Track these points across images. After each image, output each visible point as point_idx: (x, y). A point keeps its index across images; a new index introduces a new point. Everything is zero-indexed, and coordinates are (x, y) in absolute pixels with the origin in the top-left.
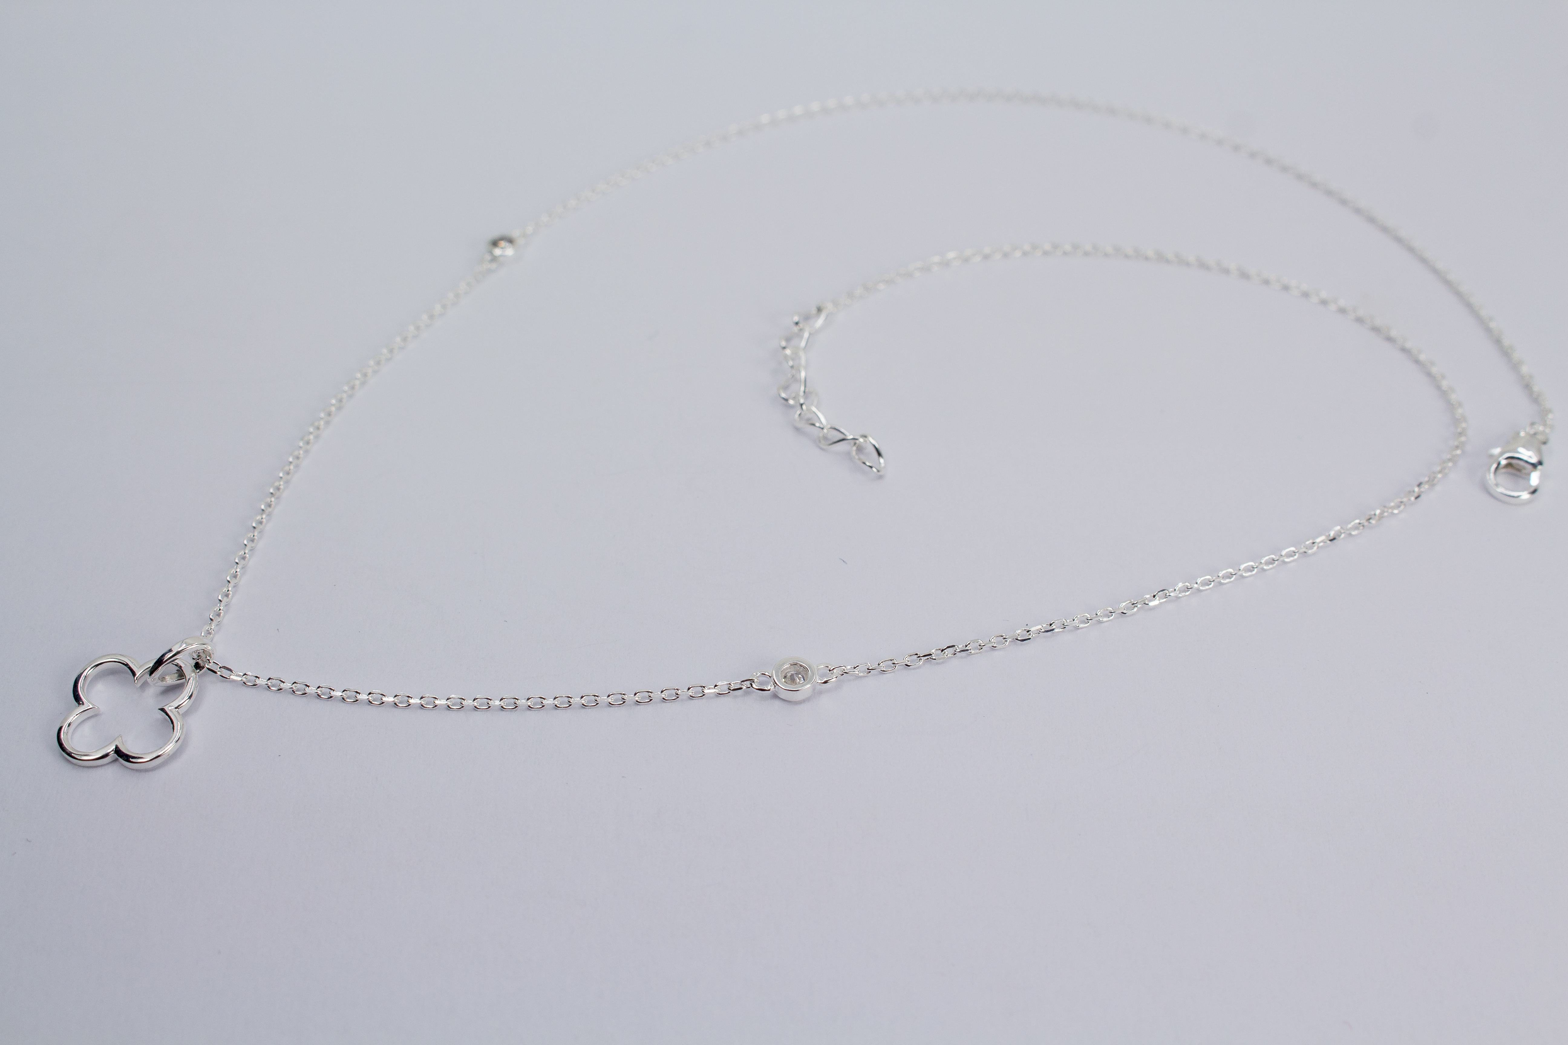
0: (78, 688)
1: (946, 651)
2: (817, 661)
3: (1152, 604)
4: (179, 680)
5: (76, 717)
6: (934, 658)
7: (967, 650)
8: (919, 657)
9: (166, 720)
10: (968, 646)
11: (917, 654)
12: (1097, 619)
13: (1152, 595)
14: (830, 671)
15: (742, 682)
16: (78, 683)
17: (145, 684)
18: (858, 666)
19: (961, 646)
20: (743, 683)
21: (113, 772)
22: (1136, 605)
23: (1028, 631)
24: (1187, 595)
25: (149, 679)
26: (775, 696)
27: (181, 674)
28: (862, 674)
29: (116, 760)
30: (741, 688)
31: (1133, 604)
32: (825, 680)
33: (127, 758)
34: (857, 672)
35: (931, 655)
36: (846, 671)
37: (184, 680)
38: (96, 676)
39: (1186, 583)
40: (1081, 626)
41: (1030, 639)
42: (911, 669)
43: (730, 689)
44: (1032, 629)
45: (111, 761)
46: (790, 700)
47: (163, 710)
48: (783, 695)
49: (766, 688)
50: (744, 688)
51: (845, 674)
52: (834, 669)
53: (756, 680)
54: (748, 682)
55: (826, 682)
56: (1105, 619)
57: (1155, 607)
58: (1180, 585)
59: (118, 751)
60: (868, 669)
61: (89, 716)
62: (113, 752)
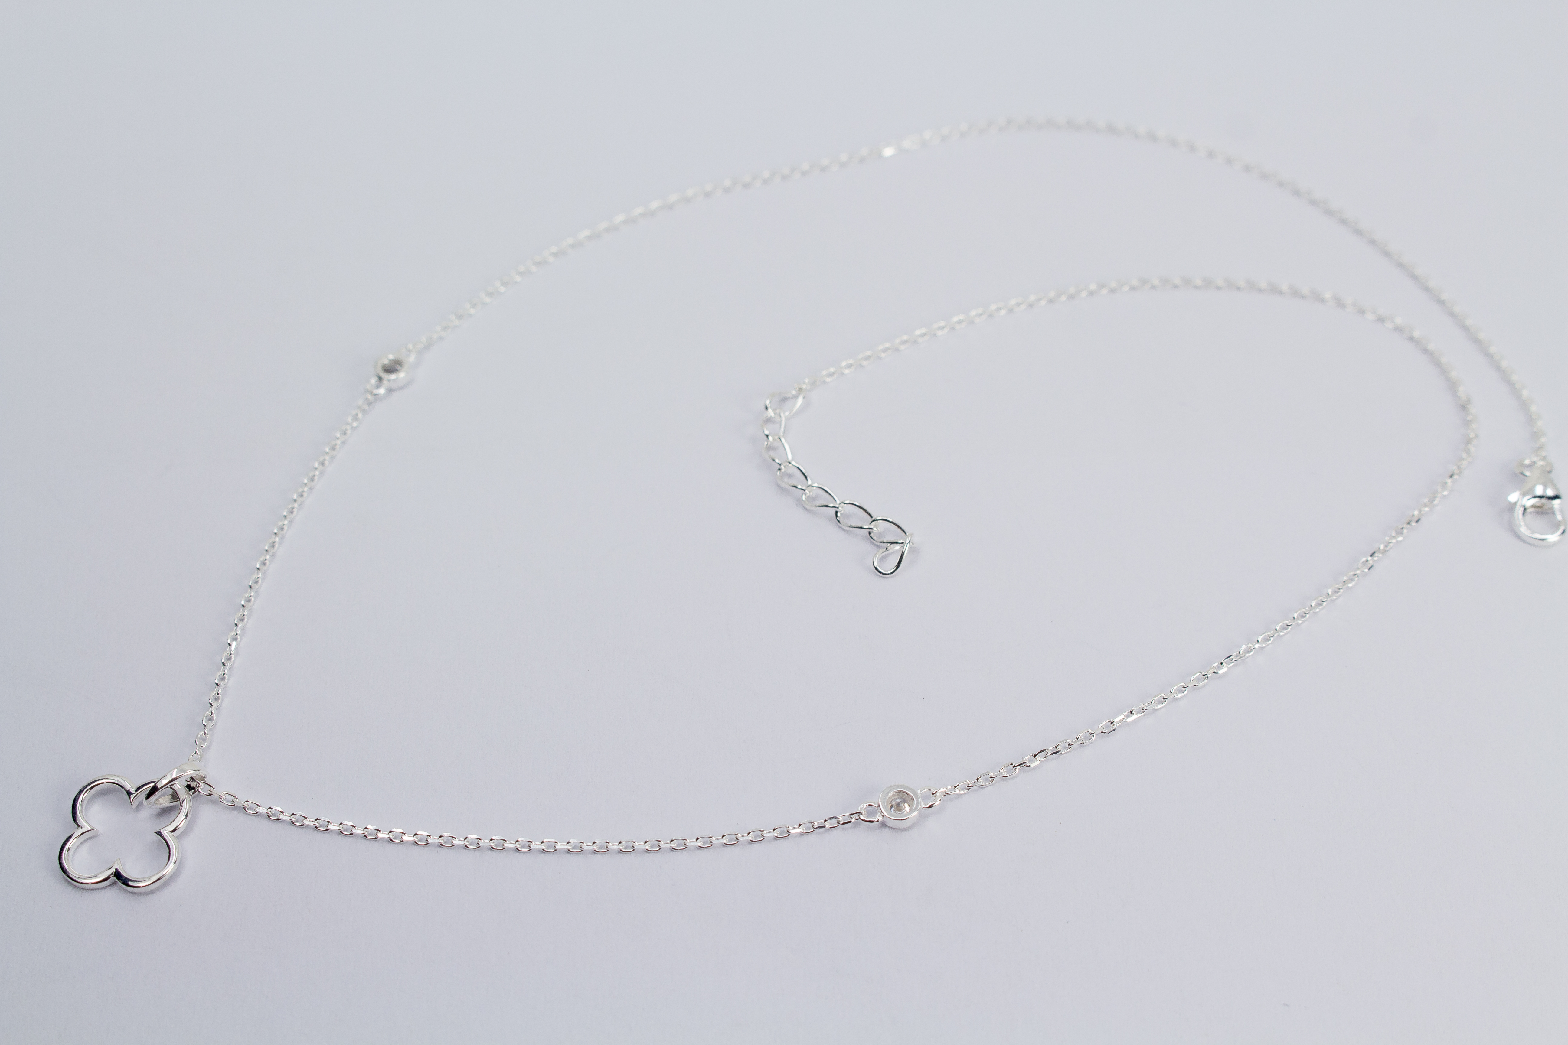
0: (76, 809)
1: (1038, 756)
2: (918, 786)
3: (1221, 672)
4: (173, 802)
5: (76, 839)
6: (1028, 765)
7: (1058, 752)
8: (1014, 767)
9: (162, 842)
10: (1058, 748)
11: (1012, 764)
12: (1173, 696)
13: (1220, 662)
14: (933, 794)
15: (850, 815)
16: (76, 805)
17: (140, 806)
18: (958, 785)
19: (1051, 749)
20: (852, 816)
21: (114, 895)
22: (1206, 676)
23: (1112, 723)
24: (1250, 656)
25: (145, 803)
26: (884, 825)
27: (175, 796)
28: (962, 792)
29: (115, 883)
30: (850, 822)
31: (1204, 675)
32: (931, 804)
33: (125, 881)
34: (959, 791)
35: (1025, 763)
36: (947, 792)
37: (179, 802)
38: (92, 796)
39: (1248, 644)
40: (1159, 706)
41: (1114, 730)
42: (1008, 779)
43: (839, 823)
44: (1116, 720)
45: (111, 883)
46: (897, 827)
47: (159, 833)
48: (891, 823)
49: (874, 820)
50: (853, 820)
51: (947, 795)
52: (936, 792)
53: (863, 812)
54: (857, 815)
55: (930, 807)
56: (1180, 695)
57: (1225, 674)
58: (1244, 647)
59: (117, 875)
60: (968, 786)
61: (87, 837)
62: (112, 876)
